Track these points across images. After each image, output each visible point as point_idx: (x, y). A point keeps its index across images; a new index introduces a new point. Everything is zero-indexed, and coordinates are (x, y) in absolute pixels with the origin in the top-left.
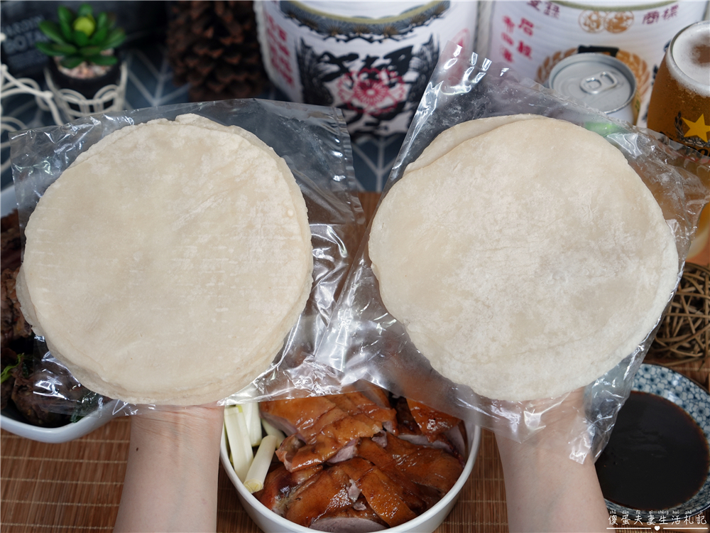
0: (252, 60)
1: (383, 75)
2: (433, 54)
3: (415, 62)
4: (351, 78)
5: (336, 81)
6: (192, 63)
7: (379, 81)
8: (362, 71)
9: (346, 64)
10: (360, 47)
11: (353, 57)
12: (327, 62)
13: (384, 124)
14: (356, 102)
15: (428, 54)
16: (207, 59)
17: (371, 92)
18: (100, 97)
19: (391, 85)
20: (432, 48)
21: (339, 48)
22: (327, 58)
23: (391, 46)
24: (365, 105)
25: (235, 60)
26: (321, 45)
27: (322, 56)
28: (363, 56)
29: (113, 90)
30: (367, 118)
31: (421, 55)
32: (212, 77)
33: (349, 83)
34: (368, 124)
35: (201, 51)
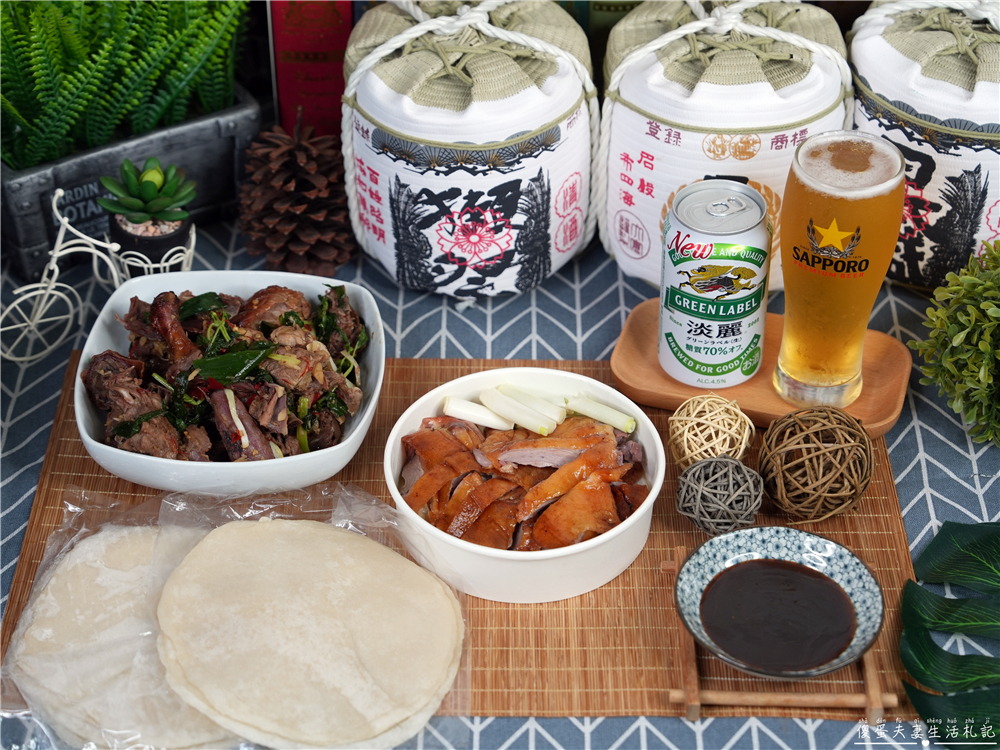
0: (339, 218)
1: (488, 216)
2: (543, 194)
3: (523, 201)
4: (452, 221)
5: (435, 226)
6: (271, 223)
7: (484, 223)
8: (464, 211)
9: (447, 203)
10: (462, 180)
11: (454, 193)
12: (424, 202)
13: (489, 280)
14: (458, 253)
15: (538, 192)
16: (290, 217)
17: (474, 238)
18: (167, 261)
19: (497, 230)
20: (542, 187)
21: (438, 184)
22: (425, 197)
23: (496, 179)
24: (467, 256)
25: (320, 217)
26: (418, 181)
27: (419, 195)
28: (465, 193)
29: (181, 251)
30: (470, 273)
31: (530, 192)
32: (294, 238)
33: (449, 227)
34: (471, 281)
35: (282, 207)
